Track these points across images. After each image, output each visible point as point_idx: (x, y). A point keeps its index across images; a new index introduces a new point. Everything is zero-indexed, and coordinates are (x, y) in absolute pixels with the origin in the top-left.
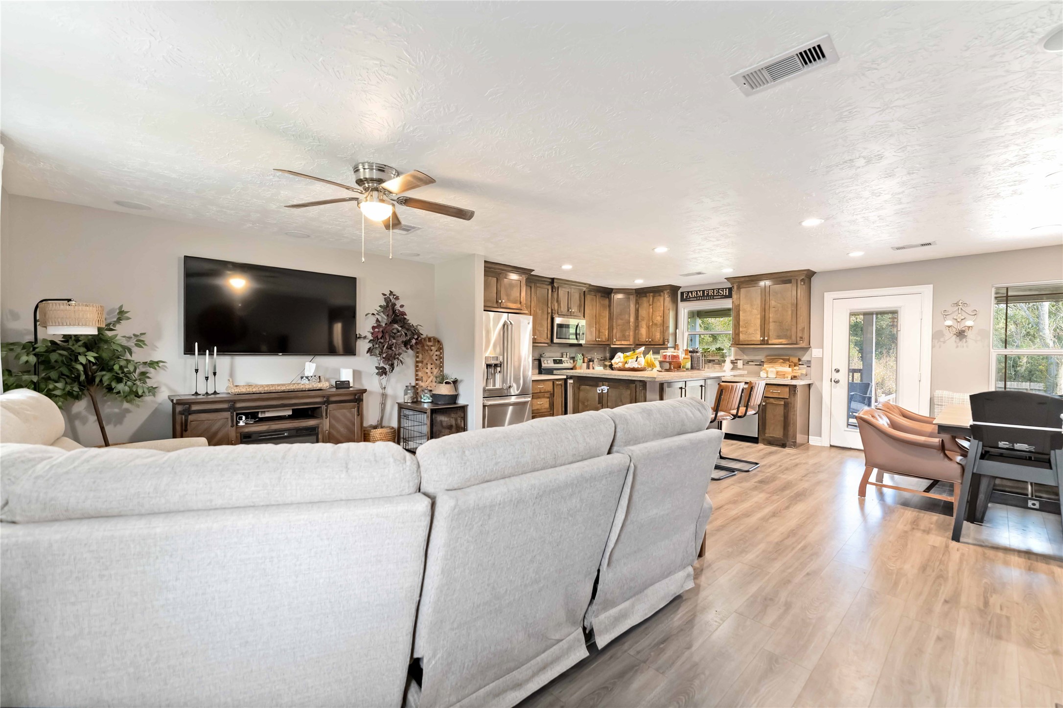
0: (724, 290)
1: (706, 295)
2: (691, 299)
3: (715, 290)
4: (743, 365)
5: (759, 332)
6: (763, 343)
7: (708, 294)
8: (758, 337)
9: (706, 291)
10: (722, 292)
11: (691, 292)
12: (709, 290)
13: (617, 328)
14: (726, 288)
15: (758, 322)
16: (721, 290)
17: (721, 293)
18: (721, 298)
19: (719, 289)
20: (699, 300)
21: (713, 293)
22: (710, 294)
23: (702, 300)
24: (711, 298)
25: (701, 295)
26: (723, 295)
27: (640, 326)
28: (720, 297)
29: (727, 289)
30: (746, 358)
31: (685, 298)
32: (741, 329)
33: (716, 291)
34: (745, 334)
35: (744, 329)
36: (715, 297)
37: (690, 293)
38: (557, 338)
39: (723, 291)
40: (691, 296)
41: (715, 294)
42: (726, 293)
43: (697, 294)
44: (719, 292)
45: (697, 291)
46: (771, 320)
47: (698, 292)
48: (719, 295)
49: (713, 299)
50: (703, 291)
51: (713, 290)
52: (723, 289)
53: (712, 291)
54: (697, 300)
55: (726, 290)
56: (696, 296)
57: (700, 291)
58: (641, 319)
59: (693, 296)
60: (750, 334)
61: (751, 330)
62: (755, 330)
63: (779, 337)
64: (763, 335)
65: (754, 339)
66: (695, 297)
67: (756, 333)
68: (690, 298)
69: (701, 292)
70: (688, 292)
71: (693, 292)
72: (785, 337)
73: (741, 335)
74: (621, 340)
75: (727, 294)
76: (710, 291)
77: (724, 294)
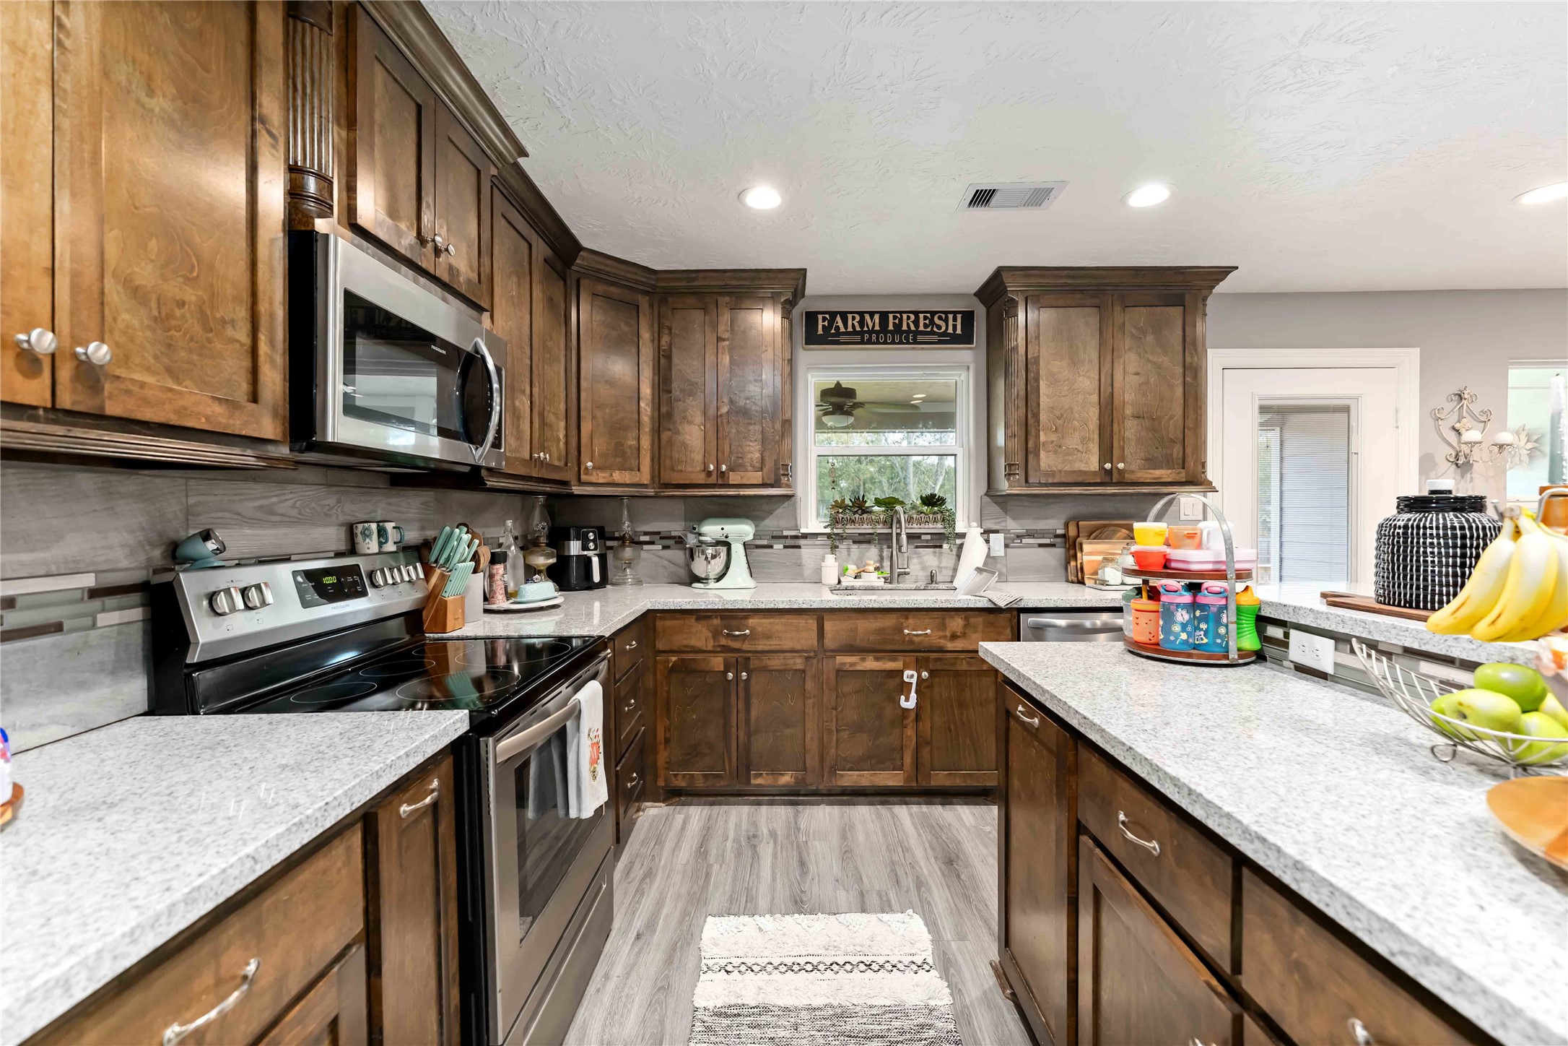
0: (951, 316)
1: (891, 327)
2: (842, 339)
3: (921, 316)
4: (1006, 546)
5: (1094, 447)
6: (1108, 480)
7: (898, 327)
8: (1091, 462)
9: (891, 316)
10: (942, 324)
11: (844, 315)
12: (901, 313)
13: (594, 417)
14: (955, 313)
15: (1093, 415)
16: (940, 318)
17: (939, 327)
18: (940, 342)
19: (933, 313)
20: (869, 342)
21: (916, 322)
22: (905, 327)
23: (878, 343)
24: (907, 338)
25: (877, 328)
26: (945, 334)
27: (677, 417)
28: (935, 338)
29: (959, 316)
30: (1014, 526)
31: (820, 331)
32: (1042, 438)
33: (925, 318)
34: (1055, 452)
35: (1053, 437)
36: (920, 338)
37: (838, 319)
39: (946, 321)
40: (842, 329)
41: (921, 328)
42: (955, 327)
43: (862, 323)
44: (932, 322)
45: (861, 314)
46: (1128, 412)
47: (867, 317)
48: (932, 333)
49: (915, 342)
50: (884, 316)
51: (916, 313)
52: (946, 313)
53: (912, 317)
54: (862, 342)
55: (955, 319)
56: (858, 329)
57: (872, 314)
58: (682, 391)
59: (850, 329)
60: (1069, 452)
61: (1073, 441)
62: (1084, 440)
63: (1151, 462)
64: (1107, 451)
65: (1082, 467)
66: (855, 332)
67: (1088, 450)
68: (838, 333)
69: (877, 317)
70: (833, 315)
71: (850, 316)
72: (1168, 462)
73: (1042, 454)
74: (611, 468)
75: (959, 331)
76: (905, 316)
77: (950, 330)
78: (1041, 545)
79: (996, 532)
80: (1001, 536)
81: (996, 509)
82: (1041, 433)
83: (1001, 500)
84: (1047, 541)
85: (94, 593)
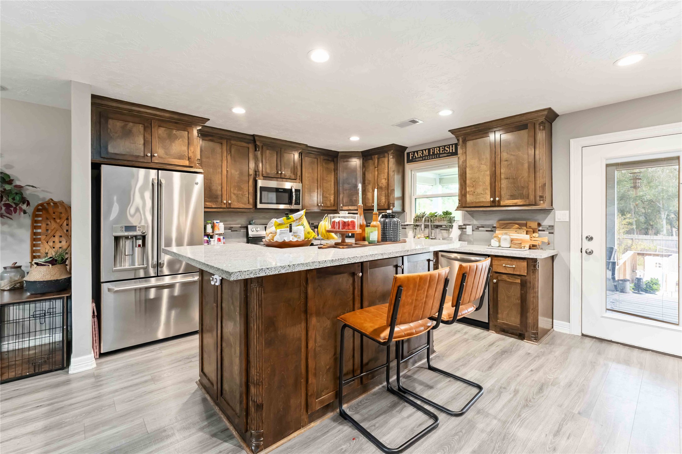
0: (451, 146)
1: (431, 153)
2: (417, 160)
3: (441, 148)
4: (473, 231)
5: (488, 192)
6: (494, 205)
7: (433, 153)
8: (488, 198)
9: (431, 150)
10: (448, 149)
11: (417, 152)
12: (434, 148)
13: (343, 193)
14: (452, 145)
15: (488, 179)
16: (447, 147)
17: (447, 151)
18: (447, 156)
19: (445, 146)
20: (425, 160)
21: (439, 150)
22: (436, 153)
23: (428, 159)
24: (437, 156)
25: (427, 154)
26: (449, 153)
27: (367, 190)
28: (446, 155)
29: (454, 146)
30: (475, 222)
31: (411, 158)
32: (468, 190)
33: (442, 148)
34: (473, 195)
35: (472, 189)
36: (441, 156)
37: (416, 153)
38: (261, 203)
39: (449, 148)
40: (417, 157)
41: (441, 152)
42: (452, 150)
43: (422, 154)
44: (445, 149)
45: (422, 150)
46: (502, 177)
47: (424, 151)
48: (445, 153)
49: (439, 157)
50: (429, 150)
51: (439, 147)
52: (449, 145)
53: (438, 149)
54: (423, 160)
55: (452, 147)
56: (421, 156)
57: (425, 150)
58: (368, 183)
59: (419, 156)
60: (478, 195)
61: (479, 190)
62: (484, 190)
63: (513, 197)
64: (493, 194)
65: (483, 200)
66: (421, 157)
67: (486, 193)
68: (416, 158)
69: (427, 151)
70: (414, 152)
71: (419, 152)
72: (521, 197)
73: (468, 196)
74: (349, 206)
75: (454, 151)
76: (436, 149)
77: (451, 151)
78: (487, 231)
79: (470, 225)
80: (471, 227)
81: (469, 216)
82: (467, 188)
83: (471, 213)
84: (490, 229)
85: (241, 227)
